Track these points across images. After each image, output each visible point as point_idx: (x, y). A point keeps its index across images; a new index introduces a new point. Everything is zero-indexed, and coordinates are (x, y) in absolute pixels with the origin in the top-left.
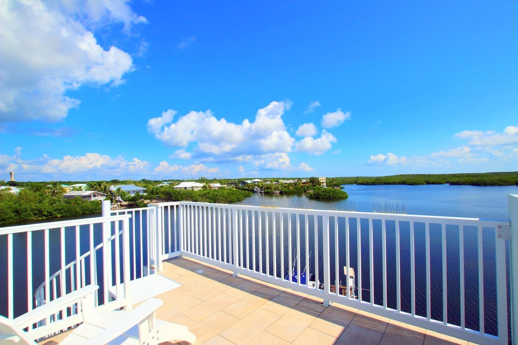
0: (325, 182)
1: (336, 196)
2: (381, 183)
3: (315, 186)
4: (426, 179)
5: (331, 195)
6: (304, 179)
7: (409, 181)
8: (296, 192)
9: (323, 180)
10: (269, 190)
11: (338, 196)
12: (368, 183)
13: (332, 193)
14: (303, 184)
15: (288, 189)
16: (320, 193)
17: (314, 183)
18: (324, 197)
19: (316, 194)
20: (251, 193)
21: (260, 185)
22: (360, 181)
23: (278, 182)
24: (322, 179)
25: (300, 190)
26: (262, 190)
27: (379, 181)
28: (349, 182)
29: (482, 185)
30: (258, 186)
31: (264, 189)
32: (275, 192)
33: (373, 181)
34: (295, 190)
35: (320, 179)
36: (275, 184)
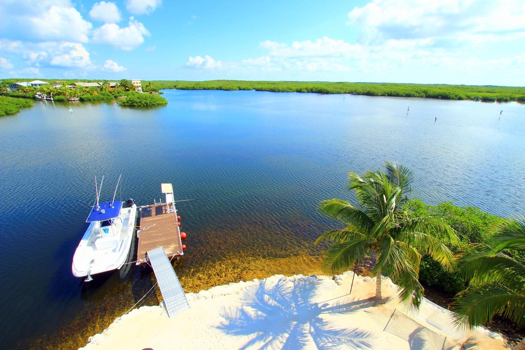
0: (140, 86)
1: (154, 103)
2: (200, 89)
3: (128, 90)
4: (239, 85)
5: (148, 102)
6: (113, 81)
7: (224, 87)
8: (103, 99)
9: (137, 83)
10: (61, 97)
11: (156, 102)
12: (189, 88)
13: (149, 99)
14: (112, 88)
15: (91, 94)
16: (135, 99)
17: (127, 87)
18: (139, 104)
19: (130, 101)
20: (31, 102)
21: (45, 89)
22: (180, 86)
23: (75, 85)
24: (135, 82)
25: (109, 96)
26: (50, 97)
27: (198, 86)
28: (169, 87)
29: (276, 92)
30: (42, 91)
31: (54, 95)
32: (72, 99)
33: (193, 86)
34: (101, 96)
35: (133, 82)
36: (70, 88)
